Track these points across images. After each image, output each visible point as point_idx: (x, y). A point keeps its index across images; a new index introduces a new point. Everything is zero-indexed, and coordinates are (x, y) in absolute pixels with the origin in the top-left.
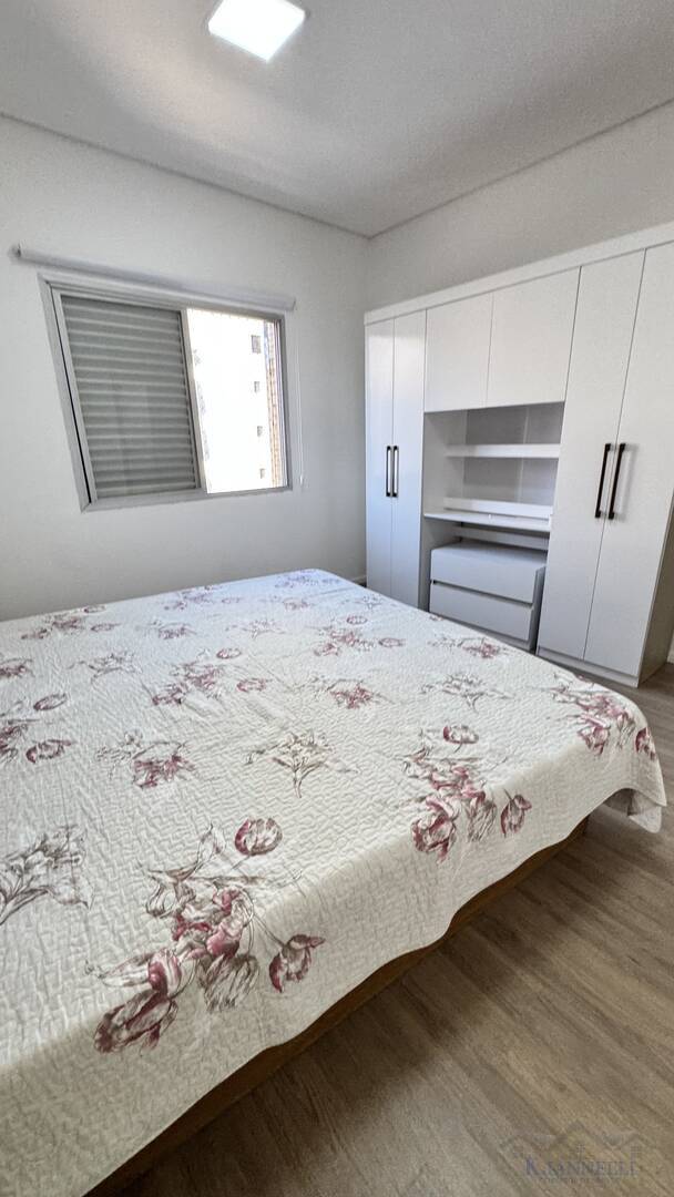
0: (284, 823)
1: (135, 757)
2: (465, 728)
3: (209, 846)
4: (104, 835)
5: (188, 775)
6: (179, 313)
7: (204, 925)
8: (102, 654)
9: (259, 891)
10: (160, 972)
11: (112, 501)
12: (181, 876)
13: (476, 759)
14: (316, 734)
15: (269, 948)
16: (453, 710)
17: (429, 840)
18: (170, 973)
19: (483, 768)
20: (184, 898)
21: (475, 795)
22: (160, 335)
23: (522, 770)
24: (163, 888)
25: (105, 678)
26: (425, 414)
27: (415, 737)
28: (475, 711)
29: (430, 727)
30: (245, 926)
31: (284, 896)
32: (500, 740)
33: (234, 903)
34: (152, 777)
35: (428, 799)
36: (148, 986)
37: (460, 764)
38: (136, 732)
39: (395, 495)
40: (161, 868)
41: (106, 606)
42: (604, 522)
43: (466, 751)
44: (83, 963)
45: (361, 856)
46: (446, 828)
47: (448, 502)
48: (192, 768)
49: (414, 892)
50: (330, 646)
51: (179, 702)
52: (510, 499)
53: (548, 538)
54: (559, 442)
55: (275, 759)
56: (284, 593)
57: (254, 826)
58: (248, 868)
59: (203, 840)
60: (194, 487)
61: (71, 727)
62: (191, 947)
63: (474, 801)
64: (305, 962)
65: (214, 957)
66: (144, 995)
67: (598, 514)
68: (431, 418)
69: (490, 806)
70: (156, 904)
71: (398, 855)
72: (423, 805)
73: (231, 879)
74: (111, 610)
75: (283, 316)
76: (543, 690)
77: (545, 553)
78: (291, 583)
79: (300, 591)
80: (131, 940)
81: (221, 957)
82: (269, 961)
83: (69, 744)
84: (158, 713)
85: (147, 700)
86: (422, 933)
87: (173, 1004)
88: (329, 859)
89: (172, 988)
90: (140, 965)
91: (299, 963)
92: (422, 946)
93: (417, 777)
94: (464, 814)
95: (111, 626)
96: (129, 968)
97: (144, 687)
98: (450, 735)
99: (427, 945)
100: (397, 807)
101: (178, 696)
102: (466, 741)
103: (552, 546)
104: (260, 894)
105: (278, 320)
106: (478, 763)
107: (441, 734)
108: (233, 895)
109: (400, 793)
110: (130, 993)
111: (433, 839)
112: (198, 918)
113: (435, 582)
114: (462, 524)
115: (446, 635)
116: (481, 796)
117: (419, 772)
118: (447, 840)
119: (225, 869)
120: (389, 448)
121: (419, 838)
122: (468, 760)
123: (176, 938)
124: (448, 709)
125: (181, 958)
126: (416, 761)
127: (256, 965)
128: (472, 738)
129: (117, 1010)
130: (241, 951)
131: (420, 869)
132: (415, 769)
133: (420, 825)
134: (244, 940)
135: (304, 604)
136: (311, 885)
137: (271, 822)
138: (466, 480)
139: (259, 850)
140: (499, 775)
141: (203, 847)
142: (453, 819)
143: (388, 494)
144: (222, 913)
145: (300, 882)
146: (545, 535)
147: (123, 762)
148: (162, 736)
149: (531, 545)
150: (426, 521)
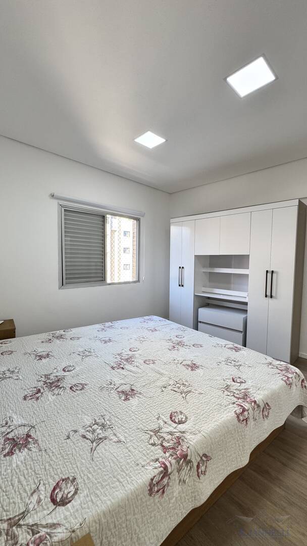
0: (186, 412)
1: (116, 390)
2: (239, 378)
3: (160, 421)
4: (119, 418)
5: (140, 396)
6: (104, 216)
7: (173, 448)
8: (81, 350)
9: (188, 436)
10: (164, 464)
11: (72, 285)
12: (156, 432)
13: (248, 389)
14: (184, 380)
15: (197, 458)
16: (233, 372)
17: (241, 418)
18: (168, 465)
19: (252, 392)
20: (161, 439)
21: (253, 401)
22: (96, 224)
23: (266, 392)
24: (151, 436)
25: (87, 359)
26: (196, 256)
27: (222, 381)
28: (241, 372)
29: (226, 378)
30: (188, 448)
31: (198, 437)
32: (254, 382)
33: (181, 441)
34: (126, 397)
35: (236, 403)
36: (162, 469)
37: (243, 391)
38: (111, 380)
39: (182, 286)
40: (146, 429)
41: (72, 329)
42: (269, 299)
43: (243, 386)
44: (133, 462)
45: (221, 423)
46: (246, 413)
47: (204, 289)
48: (140, 393)
49: (238, 441)
50: (174, 347)
51: (123, 368)
52: (229, 289)
53: (247, 305)
54: (248, 268)
55: (172, 390)
56: (145, 325)
57: (175, 414)
58: (180, 428)
59: (158, 419)
60: (103, 281)
61: (83, 378)
62: (171, 455)
63: (253, 404)
64: (206, 466)
65: (181, 459)
66: (161, 472)
67: (266, 296)
68: (197, 257)
69: (259, 406)
70: (151, 442)
71: (232, 423)
72: (235, 405)
73: (175, 432)
74: (75, 332)
75: (140, 218)
76: (263, 364)
77: (247, 311)
78: (146, 321)
79: (151, 325)
80: (148, 454)
81: (183, 460)
82: (197, 464)
83: (86, 385)
84: (116, 373)
85: (109, 368)
86: (241, 461)
87: (169, 478)
88: (208, 424)
89: (170, 470)
90: (155, 462)
91: (204, 467)
92: (241, 467)
93: (229, 395)
94: (251, 409)
95: (78, 338)
96: (152, 463)
97: (105, 363)
98: (235, 380)
99: (243, 466)
100: (226, 406)
101: (122, 366)
102: (241, 382)
103: (249, 308)
104: (189, 437)
105: (138, 220)
106: (249, 390)
107: (232, 380)
108: (179, 438)
109: (225, 401)
110: (157, 471)
111: (242, 418)
112: (169, 446)
113: (200, 322)
114: (209, 298)
115: (218, 343)
116: (255, 402)
117: (229, 394)
118: (247, 419)
119: (171, 429)
120: (180, 267)
121: (238, 417)
122: (245, 389)
123: (165, 453)
124: (231, 371)
125: (170, 459)
126: (226, 389)
127: (193, 465)
128: (243, 381)
129: (154, 477)
130: (188, 458)
131: (239, 430)
132: (226, 393)
133: (237, 412)
134: (189, 454)
135: (156, 330)
136: (206, 433)
137: (181, 413)
138: (210, 281)
139: (180, 422)
140: (259, 395)
141: (159, 422)
142: (248, 410)
143: (180, 285)
144: (177, 444)
145: (202, 432)
146: (246, 304)
147: (112, 392)
148: (122, 382)
149: (240, 307)
150: (195, 296)
